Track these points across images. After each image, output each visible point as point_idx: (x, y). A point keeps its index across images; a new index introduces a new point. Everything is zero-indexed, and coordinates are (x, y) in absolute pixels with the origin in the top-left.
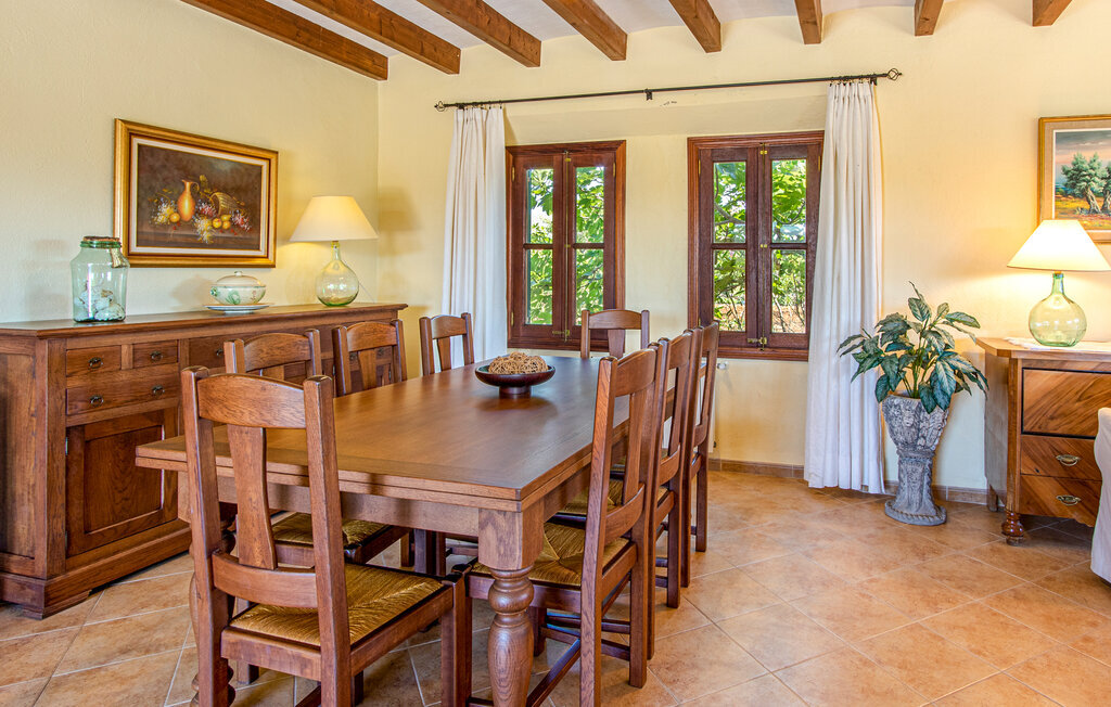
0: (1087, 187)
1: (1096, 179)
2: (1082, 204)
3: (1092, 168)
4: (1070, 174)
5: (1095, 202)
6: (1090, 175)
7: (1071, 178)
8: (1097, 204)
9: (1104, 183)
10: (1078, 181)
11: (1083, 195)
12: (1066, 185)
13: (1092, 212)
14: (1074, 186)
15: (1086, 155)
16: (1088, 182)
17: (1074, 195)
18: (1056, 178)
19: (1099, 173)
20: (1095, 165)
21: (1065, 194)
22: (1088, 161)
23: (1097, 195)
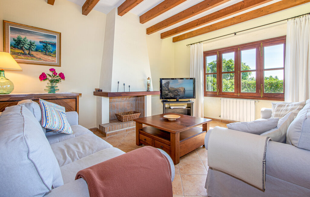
0: (23, 46)
1: (26, 44)
2: (21, 51)
3: (24, 41)
4: (16, 41)
5: (26, 51)
6: (24, 43)
7: (17, 43)
8: (27, 52)
9: (29, 46)
10: (19, 44)
11: (21, 48)
12: (15, 44)
13: (24, 54)
14: (18, 45)
15: (23, 37)
16: (23, 45)
17: (18, 48)
18: (10, 41)
19: (27, 43)
20: (26, 40)
21: (15, 47)
22: (23, 38)
23: (27, 49)
